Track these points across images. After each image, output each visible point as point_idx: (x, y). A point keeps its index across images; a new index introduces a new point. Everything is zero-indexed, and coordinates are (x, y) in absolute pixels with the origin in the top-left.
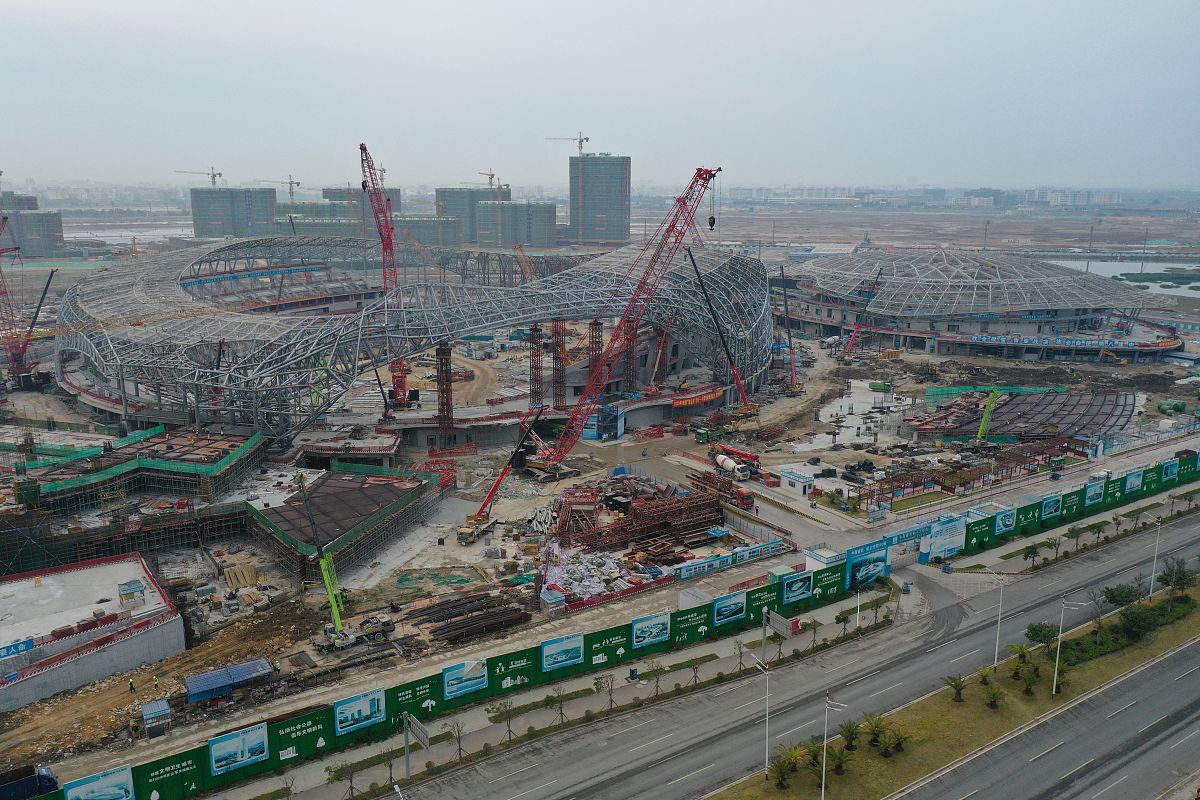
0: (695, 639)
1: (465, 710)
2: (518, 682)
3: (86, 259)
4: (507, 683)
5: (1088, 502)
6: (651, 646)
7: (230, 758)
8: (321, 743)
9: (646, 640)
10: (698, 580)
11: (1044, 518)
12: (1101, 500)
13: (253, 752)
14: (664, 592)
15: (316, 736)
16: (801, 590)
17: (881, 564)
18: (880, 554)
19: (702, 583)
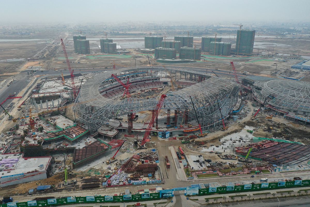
0: (119, 201)
1: (71, 204)
2: (82, 202)
3: (120, 54)
4: (80, 201)
5: (245, 188)
6: (109, 201)
7: (31, 204)
8: (46, 205)
9: (108, 200)
10: (136, 186)
11: (227, 190)
12: (251, 188)
13: (34, 204)
14: (128, 187)
15: (45, 203)
16: (147, 196)
17: (171, 194)
18: (171, 192)
19: (137, 187)
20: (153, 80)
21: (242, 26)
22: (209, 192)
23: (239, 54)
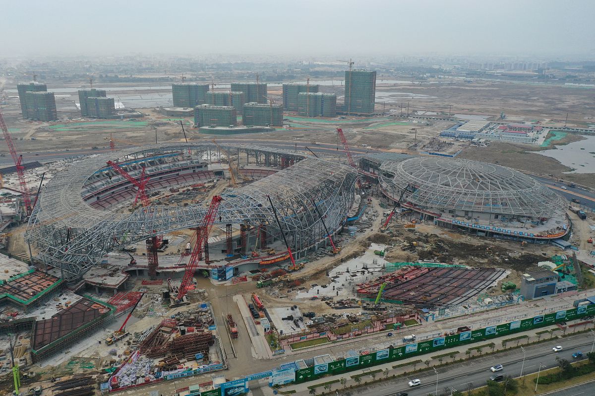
3: (122, 120)
5: (378, 358)
10: (172, 382)
11: (347, 366)
12: (388, 357)
14: (155, 387)
17: (242, 389)
18: (243, 384)
20: (193, 168)
21: (353, 63)
22: (315, 373)
23: (351, 114)
